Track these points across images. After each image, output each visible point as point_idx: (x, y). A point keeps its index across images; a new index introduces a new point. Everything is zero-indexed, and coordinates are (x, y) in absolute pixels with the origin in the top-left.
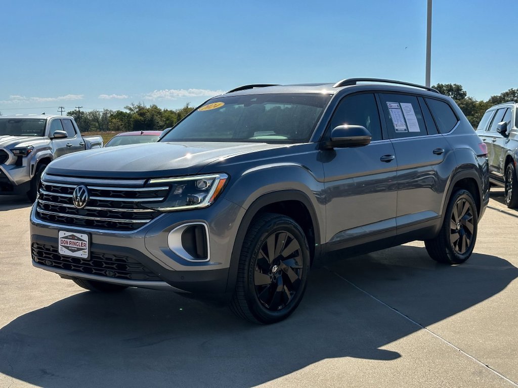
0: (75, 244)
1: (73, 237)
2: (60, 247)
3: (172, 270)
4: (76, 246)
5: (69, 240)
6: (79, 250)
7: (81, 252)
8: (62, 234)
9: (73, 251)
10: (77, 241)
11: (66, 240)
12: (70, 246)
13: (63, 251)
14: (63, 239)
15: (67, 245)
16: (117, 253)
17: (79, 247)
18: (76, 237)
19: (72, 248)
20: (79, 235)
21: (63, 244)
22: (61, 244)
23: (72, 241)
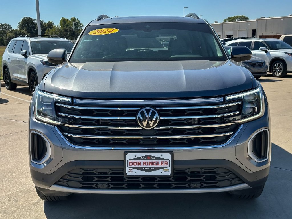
0: (151, 163)
1: (149, 158)
2: (128, 169)
3: (251, 172)
4: (153, 166)
5: (142, 161)
6: (157, 169)
7: (161, 170)
8: (129, 156)
10: (153, 161)
11: (137, 161)
12: (145, 166)
14: (133, 161)
15: (139, 166)
16: (204, 166)
17: (157, 166)
18: (153, 157)
19: (147, 168)
20: (158, 155)
21: (133, 166)
22: (129, 166)
23: (147, 161)
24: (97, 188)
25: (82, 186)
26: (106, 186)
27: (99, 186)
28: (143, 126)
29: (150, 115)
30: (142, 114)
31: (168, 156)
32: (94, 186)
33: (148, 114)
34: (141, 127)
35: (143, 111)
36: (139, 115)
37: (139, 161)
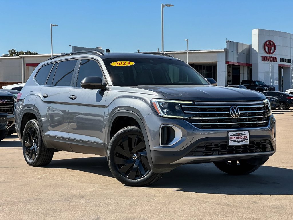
0: (240, 138)
1: (239, 134)
2: (229, 141)
4: (241, 139)
5: (236, 136)
6: (243, 141)
7: (244, 141)
8: (230, 134)
9: (239, 142)
10: (241, 136)
11: (233, 136)
12: (237, 139)
13: (231, 143)
14: (232, 137)
15: (235, 139)
17: (243, 139)
18: (241, 134)
19: (238, 141)
20: (243, 133)
21: (232, 139)
22: (230, 140)
23: (238, 136)
24: (213, 155)
25: (205, 154)
26: (217, 153)
27: (214, 153)
28: (233, 116)
29: (236, 110)
30: (232, 109)
31: (247, 133)
32: (211, 153)
33: (235, 110)
34: (232, 117)
35: (232, 108)
36: (231, 110)
37: (235, 136)
